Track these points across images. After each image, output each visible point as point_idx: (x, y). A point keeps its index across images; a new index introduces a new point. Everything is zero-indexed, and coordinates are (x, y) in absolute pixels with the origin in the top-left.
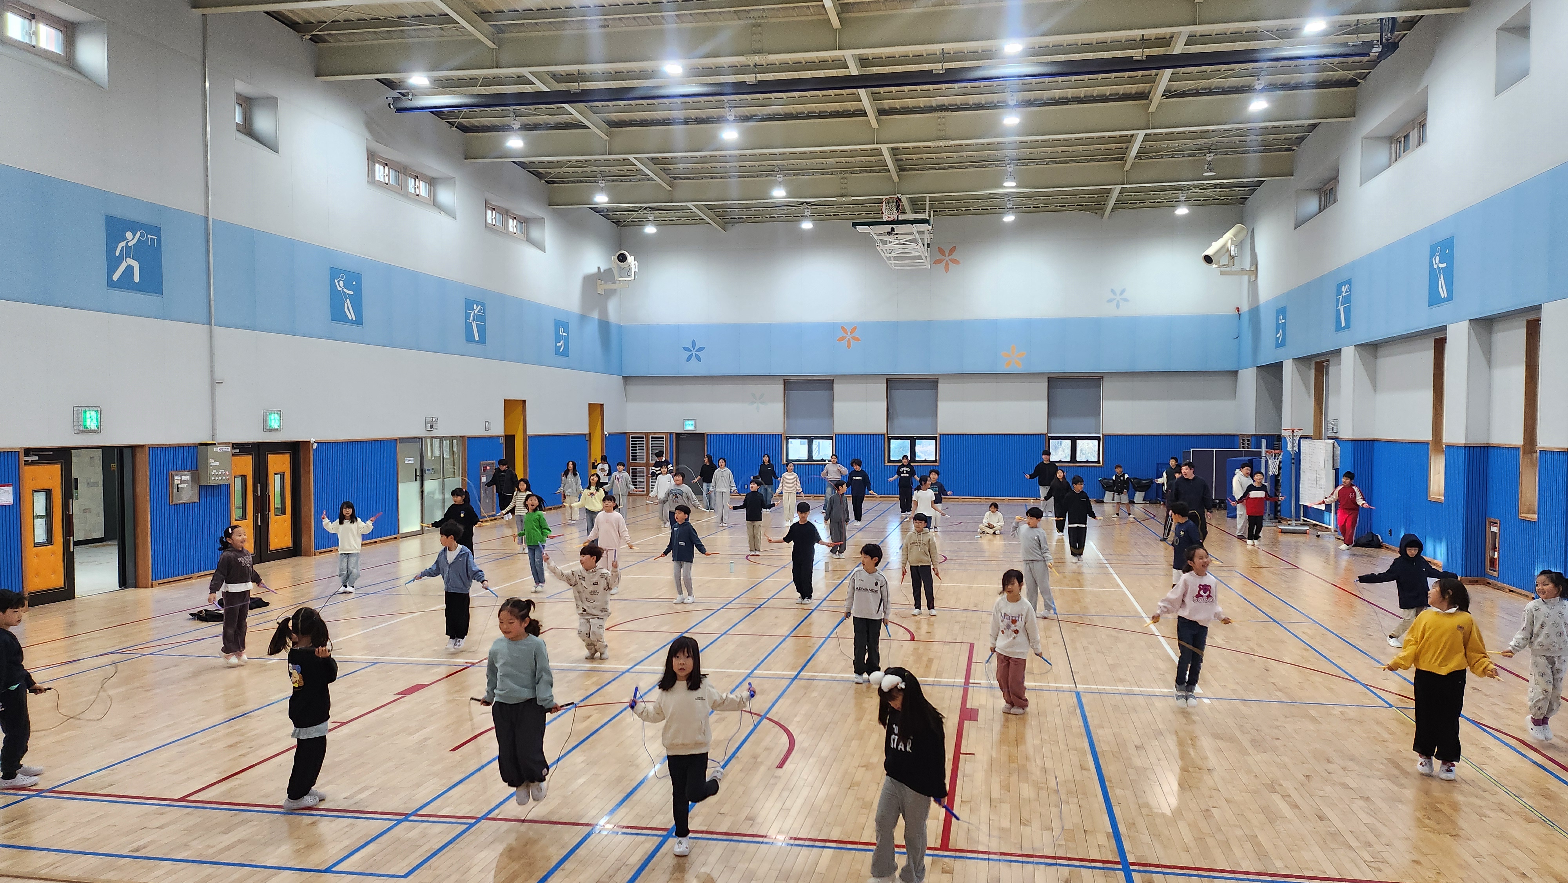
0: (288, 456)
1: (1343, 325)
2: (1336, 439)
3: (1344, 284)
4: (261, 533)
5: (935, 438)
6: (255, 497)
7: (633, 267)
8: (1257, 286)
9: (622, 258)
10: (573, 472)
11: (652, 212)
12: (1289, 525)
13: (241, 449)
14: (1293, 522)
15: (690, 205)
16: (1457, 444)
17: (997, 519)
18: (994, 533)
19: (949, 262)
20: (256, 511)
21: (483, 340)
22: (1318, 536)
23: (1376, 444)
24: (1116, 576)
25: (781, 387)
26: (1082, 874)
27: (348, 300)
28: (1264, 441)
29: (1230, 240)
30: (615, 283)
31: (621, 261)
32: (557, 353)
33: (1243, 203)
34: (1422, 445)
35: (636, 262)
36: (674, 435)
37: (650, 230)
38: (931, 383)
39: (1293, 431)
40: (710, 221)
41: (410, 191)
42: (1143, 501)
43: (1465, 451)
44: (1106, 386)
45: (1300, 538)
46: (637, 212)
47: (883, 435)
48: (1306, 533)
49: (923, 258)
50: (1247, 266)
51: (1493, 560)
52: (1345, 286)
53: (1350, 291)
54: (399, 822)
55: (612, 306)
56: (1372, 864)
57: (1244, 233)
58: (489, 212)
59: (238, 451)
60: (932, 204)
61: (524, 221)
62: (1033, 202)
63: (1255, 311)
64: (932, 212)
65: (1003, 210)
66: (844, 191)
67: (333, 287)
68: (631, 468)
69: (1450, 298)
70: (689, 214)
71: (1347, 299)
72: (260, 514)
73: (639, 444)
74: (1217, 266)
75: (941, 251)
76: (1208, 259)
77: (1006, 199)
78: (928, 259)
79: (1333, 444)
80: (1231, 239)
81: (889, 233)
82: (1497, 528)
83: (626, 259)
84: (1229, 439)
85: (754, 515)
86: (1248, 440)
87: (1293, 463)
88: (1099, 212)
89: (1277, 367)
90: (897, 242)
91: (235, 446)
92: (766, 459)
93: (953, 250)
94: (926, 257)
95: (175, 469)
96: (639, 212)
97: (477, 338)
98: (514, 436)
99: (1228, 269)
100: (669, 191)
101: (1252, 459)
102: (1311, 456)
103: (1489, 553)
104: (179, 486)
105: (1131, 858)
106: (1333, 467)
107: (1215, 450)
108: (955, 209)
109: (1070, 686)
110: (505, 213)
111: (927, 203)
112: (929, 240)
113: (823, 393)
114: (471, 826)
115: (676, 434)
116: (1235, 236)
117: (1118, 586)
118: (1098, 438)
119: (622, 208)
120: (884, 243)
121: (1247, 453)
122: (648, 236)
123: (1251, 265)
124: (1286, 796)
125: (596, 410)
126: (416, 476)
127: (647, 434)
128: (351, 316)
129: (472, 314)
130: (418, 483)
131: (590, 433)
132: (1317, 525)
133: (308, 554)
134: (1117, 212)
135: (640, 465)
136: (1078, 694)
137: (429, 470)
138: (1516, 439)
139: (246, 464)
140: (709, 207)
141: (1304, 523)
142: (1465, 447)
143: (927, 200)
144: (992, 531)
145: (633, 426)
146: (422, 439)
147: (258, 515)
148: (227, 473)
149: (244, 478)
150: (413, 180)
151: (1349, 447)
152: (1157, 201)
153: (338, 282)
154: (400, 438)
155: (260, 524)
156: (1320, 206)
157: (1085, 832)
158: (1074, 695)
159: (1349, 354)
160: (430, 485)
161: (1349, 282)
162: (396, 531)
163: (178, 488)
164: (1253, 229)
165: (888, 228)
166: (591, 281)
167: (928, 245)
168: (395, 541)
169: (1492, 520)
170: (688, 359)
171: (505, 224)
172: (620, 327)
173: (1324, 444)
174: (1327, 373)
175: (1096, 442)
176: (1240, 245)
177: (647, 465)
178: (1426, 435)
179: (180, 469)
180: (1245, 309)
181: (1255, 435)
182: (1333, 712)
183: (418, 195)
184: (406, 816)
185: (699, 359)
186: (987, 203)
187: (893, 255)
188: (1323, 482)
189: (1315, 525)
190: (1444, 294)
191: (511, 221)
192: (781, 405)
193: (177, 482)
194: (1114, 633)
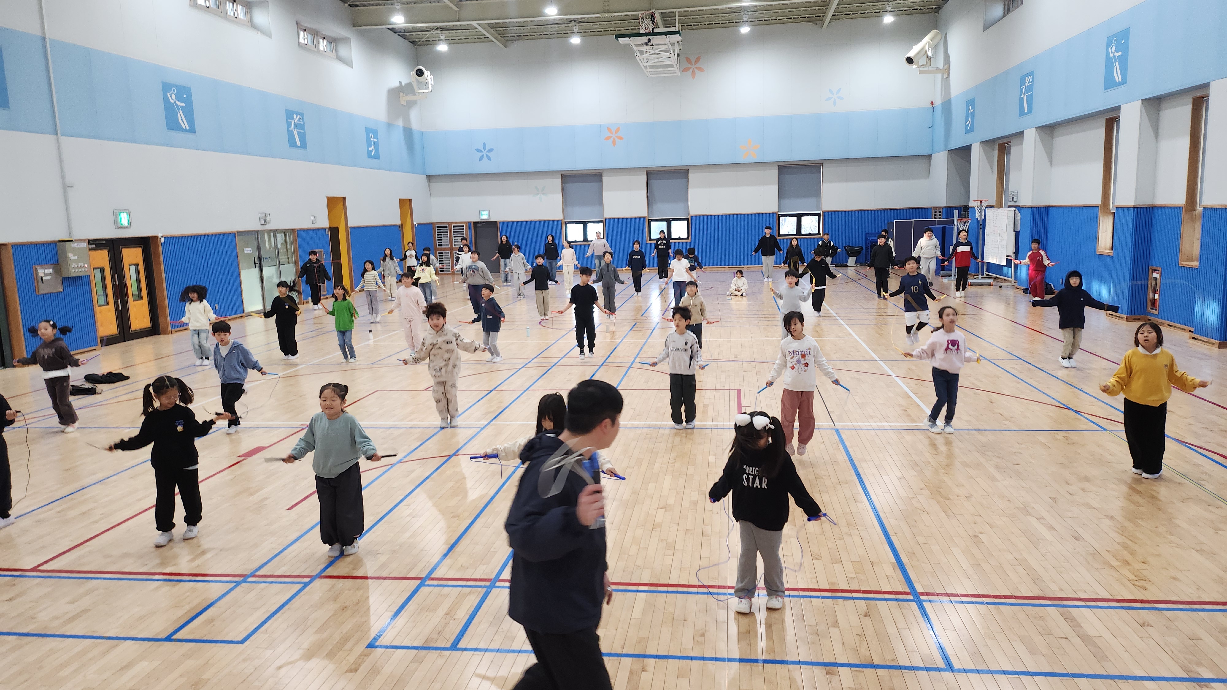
0: (140, 249)
1: (1026, 110)
2: (1018, 207)
3: (1027, 75)
4: (123, 316)
5: (687, 219)
6: (114, 286)
7: (429, 81)
8: (949, 83)
9: (420, 73)
10: (390, 257)
11: (443, 32)
12: (975, 279)
13: (97, 244)
14: (980, 276)
15: (474, 23)
16: (1129, 206)
17: (742, 283)
18: (742, 295)
19: (695, 69)
20: (116, 297)
21: (304, 146)
22: (1001, 287)
23: (1051, 209)
24: (846, 327)
25: (559, 181)
26: (879, 607)
27: (181, 111)
28: (956, 212)
29: (928, 44)
30: (415, 95)
31: (419, 76)
32: (370, 156)
33: (937, 12)
34: (1093, 208)
35: (432, 76)
36: (472, 224)
37: (442, 48)
38: (682, 173)
39: (981, 202)
40: (493, 39)
41: (229, 14)
42: (855, 264)
43: (1134, 211)
44: (826, 170)
45: (985, 289)
46: (430, 32)
47: (644, 218)
48: (990, 285)
49: (675, 66)
50: (941, 64)
51: (1154, 302)
52: (1028, 77)
53: (1033, 81)
54: (238, 584)
55: (414, 115)
56: (1136, 583)
57: (939, 37)
58: (301, 33)
59: (94, 246)
60: (680, 19)
61: (333, 41)
62: (765, 15)
63: (947, 105)
64: (680, 26)
65: (739, 23)
66: (606, 8)
67: (166, 100)
68: (438, 252)
69: (1124, 82)
70: (475, 33)
71: (1030, 88)
72: (119, 300)
73: (443, 232)
74: (916, 66)
75: (688, 60)
76: (910, 61)
77: (742, 13)
78: (678, 67)
79: (1015, 211)
80: (929, 42)
81: (646, 44)
82: (1158, 275)
83: (423, 74)
84: (923, 211)
85: (541, 286)
86: (940, 212)
87: (981, 228)
88: (818, 23)
89: (967, 149)
90: (653, 52)
91: (90, 242)
92: (550, 238)
93: (698, 60)
94: (676, 65)
95: (38, 263)
96: (432, 32)
97: (299, 144)
98: (337, 229)
99: (926, 69)
100: (456, 11)
101: (945, 227)
102: (995, 222)
103: (1150, 295)
104: (43, 278)
105: (919, 589)
106: (1014, 230)
107: (913, 220)
108: (699, 24)
109: (829, 424)
110: (315, 34)
111: (677, 18)
112: (678, 51)
113: (595, 185)
114: (306, 585)
115: (474, 222)
116: (932, 40)
117: (850, 334)
118: (818, 215)
119: (415, 28)
120: (642, 53)
121: (939, 222)
122: (440, 54)
123: (945, 64)
124: (1040, 519)
125: (406, 204)
126: (255, 264)
127: (450, 224)
128: (185, 125)
129: (293, 123)
130: (257, 270)
131: (402, 225)
132: (997, 278)
133: (166, 332)
134: (833, 23)
135: (445, 249)
136: (837, 431)
137: (266, 259)
138: (1179, 199)
139: (103, 258)
140: (491, 26)
141: (987, 277)
142: (1134, 208)
143: (677, 16)
144: (740, 294)
145: (437, 217)
146: (257, 232)
147: (118, 301)
148: (86, 266)
149: (102, 270)
150: (231, 4)
151: (1028, 214)
152: (867, 11)
153: (171, 95)
154: (238, 232)
155: (120, 309)
156: (1004, 12)
157: (872, 563)
158: (834, 432)
159: (1031, 136)
160: (269, 271)
161: (1032, 74)
162: (242, 311)
163: (42, 280)
164: (946, 33)
165: (645, 39)
166: (395, 94)
167: (678, 55)
168: (241, 319)
169: (1155, 268)
170: (481, 159)
171: (316, 44)
172: (422, 134)
173: (1006, 212)
174: (1009, 153)
175: (817, 217)
176: (935, 48)
177: (451, 249)
178: (1097, 200)
179: (44, 263)
180: (938, 102)
181: (946, 207)
182: (1058, 437)
183: (236, 18)
184: (244, 578)
185: (489, 159)
186: (726, 18)
187: (649, 64)
188: (1004, 243)
189: (996, 278)
190: (1118, 78)
191: (321, 41)
192: (560, 196)
193: (41, 275)
194: (855, 375)
